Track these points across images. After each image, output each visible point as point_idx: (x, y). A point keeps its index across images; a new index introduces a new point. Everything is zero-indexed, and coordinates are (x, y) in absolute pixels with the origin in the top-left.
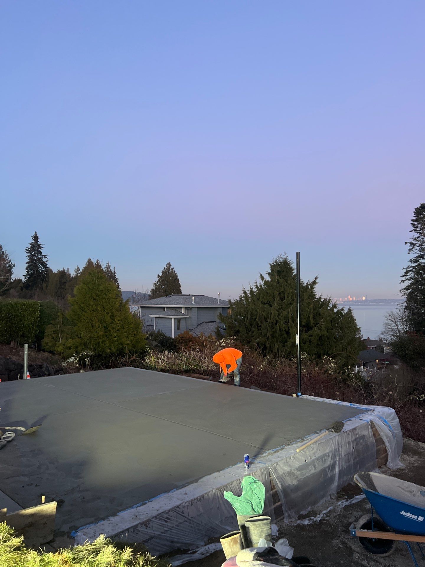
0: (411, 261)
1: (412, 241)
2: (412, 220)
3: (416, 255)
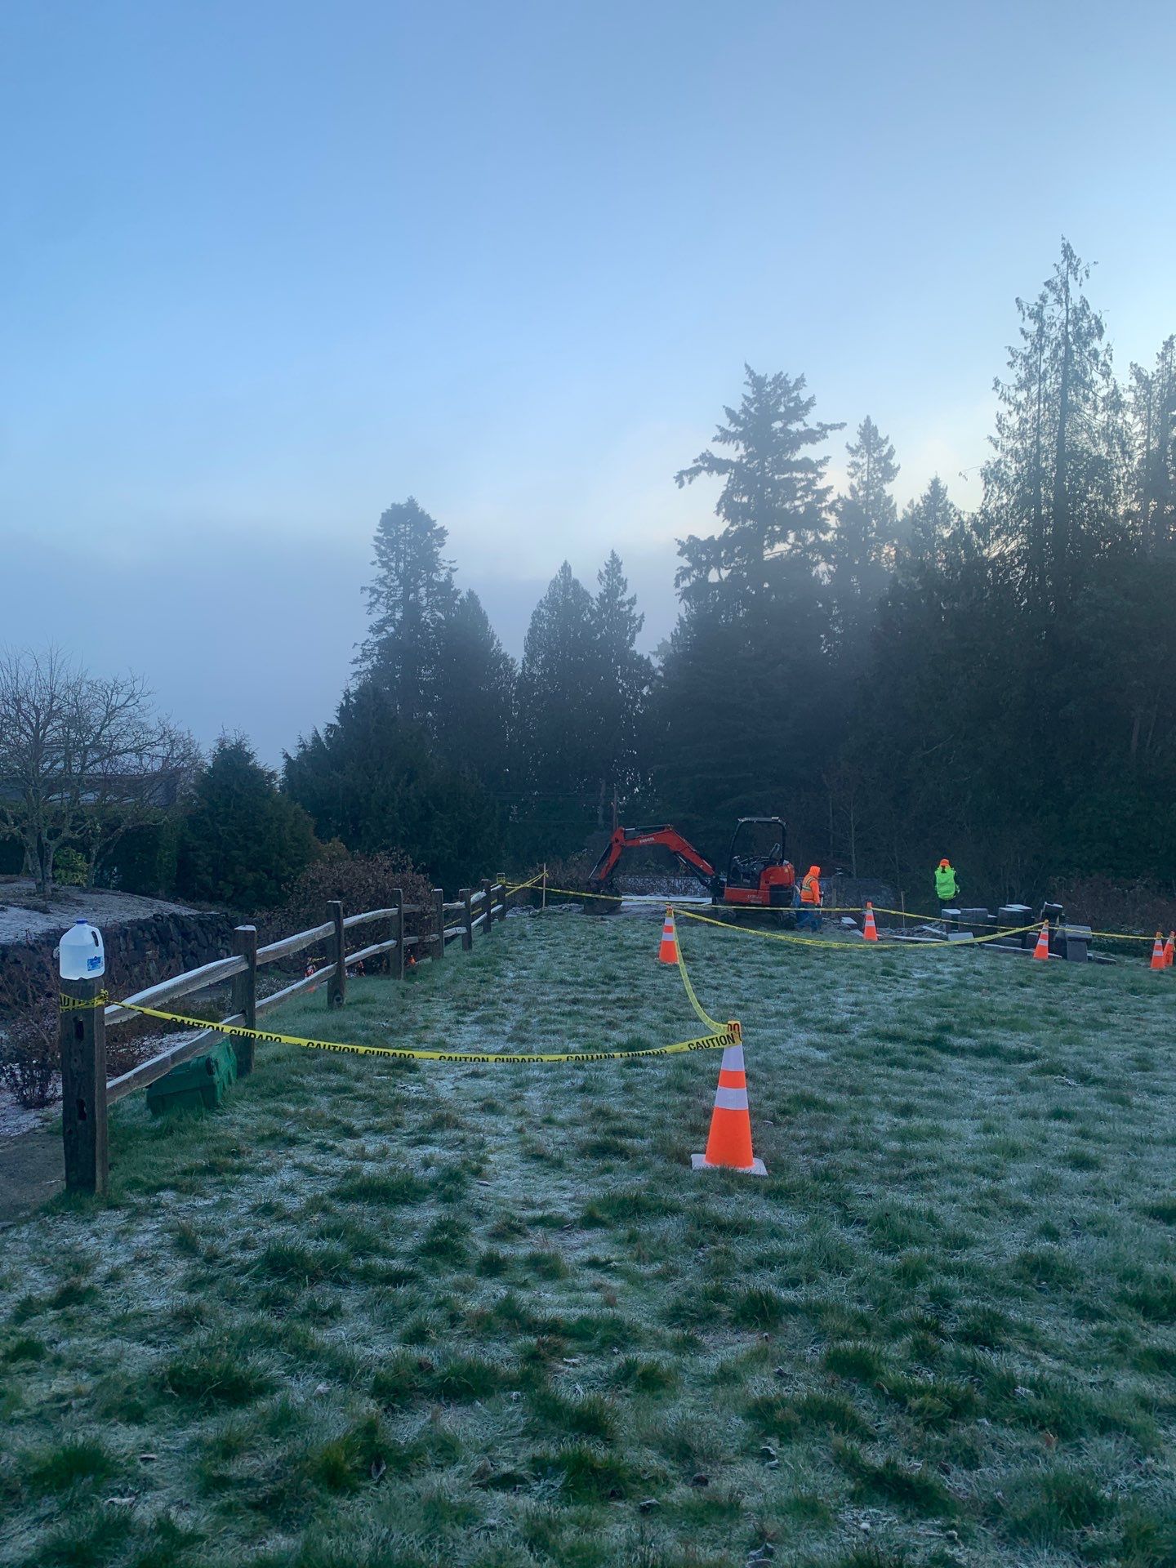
0: (372, 630)
1: (373, 584)
2: (376, 539)
3: (381, 616)
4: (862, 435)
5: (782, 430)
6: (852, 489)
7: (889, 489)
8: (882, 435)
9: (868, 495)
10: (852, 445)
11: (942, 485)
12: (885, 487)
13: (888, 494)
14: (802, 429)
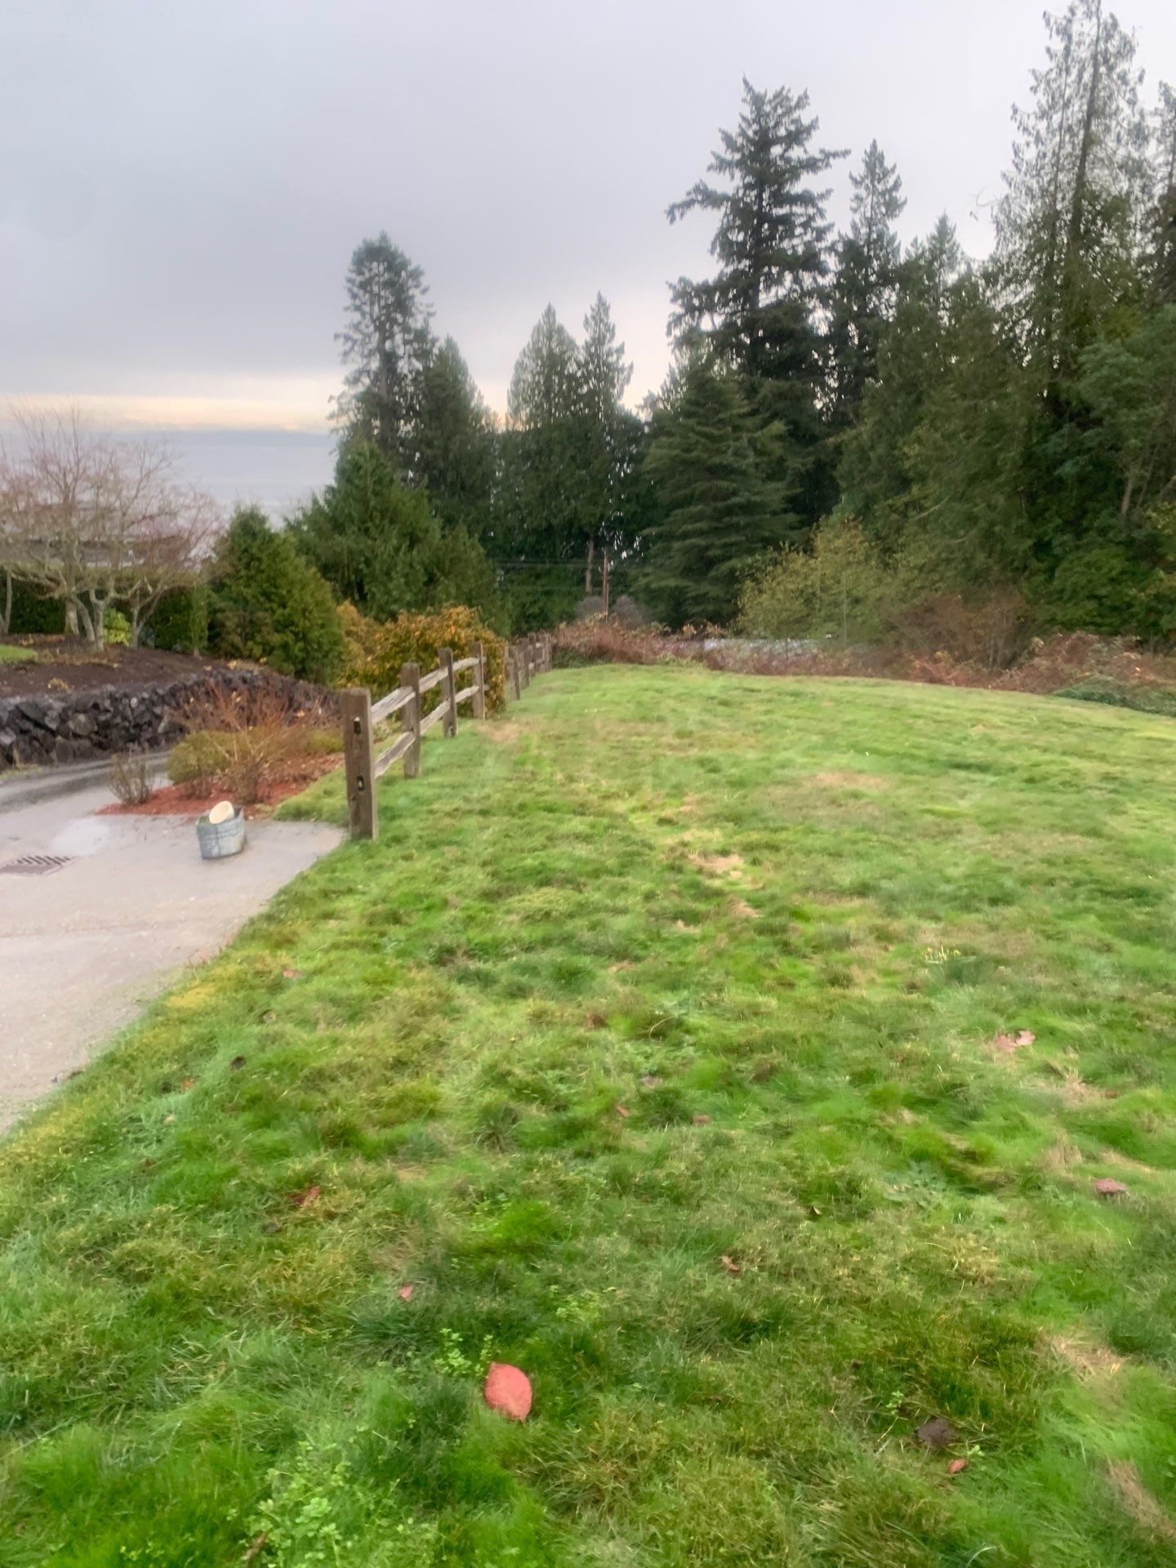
4: (867, 164)
5: (782, 157)
6: (855, 227)
7: (894, 226)
8: (888, 164)
9: (869, 234)
10: (855, 174)
11: (950, 224)
12: (890, 223)
13: (891, 232)
14: (804, 157)
